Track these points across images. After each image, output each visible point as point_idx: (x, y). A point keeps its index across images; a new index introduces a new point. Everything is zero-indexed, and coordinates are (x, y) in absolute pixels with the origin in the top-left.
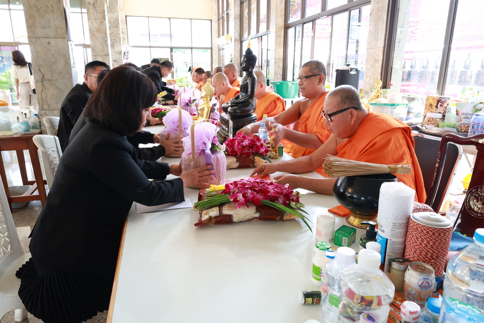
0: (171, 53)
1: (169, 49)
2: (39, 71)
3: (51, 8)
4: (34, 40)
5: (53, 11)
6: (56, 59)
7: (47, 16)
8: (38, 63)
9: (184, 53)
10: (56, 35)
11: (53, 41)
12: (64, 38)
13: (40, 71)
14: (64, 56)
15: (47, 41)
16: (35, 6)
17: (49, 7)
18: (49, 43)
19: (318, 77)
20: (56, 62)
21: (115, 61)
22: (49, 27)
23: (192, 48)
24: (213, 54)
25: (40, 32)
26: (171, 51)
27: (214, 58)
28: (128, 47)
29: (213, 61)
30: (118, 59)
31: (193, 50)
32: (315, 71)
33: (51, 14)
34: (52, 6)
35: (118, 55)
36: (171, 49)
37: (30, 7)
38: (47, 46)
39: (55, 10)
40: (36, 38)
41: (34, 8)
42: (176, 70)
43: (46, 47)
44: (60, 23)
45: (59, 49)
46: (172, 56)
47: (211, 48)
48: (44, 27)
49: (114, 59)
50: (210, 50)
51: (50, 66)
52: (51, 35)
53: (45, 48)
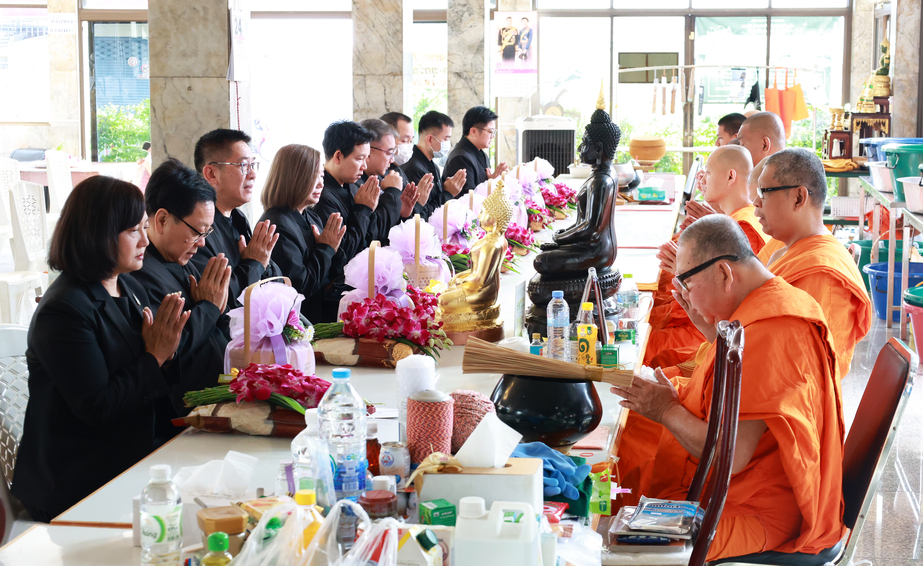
0: (687, 34)
1: (682, 20)
2: (163, 151)
3: (202, 14)
4: (161, 82)
5: (205, 19)
6: (201, 123)
7: (193, 29)
8: (164, 133)
9: (738, 33)
10: (207, 70)
11: (198, 84)
12: (221, 77)
13: (166, 151)
14: (218, 116)
15: (187, 83)
16: (172, 11)
17: (198, 11)
18: (190, 88)
19: (793, 193)
20: (200, 129)
21: (459, 75)
22: (195, 53)
23: (768, 14)
24: (855, 34)
25: (175, 65)
26: (690, 26)
27: (855, 49)
28: (533, 16)
29: (855, 62)
30: (468, 67)
31: (773, 19)
32: (787, 176)
33: (201, 27)
34: (205, 9)
35: (470, 56)
36: (691, 19)
37: (162, 13)
38: (184, 95)
39: (210, 17)
40: (166, 77)
41: (169, 15)
42: (701, 96)
43: (183, 98)
44: (216, 44)
45: (209, 102)
46: (690, 46)
47: (848, 14)
48: (184, 55)
49: (457, 68)
50: (842, 20)
51: (186, 138)
52: (197, 71)
53: (180, 100)
